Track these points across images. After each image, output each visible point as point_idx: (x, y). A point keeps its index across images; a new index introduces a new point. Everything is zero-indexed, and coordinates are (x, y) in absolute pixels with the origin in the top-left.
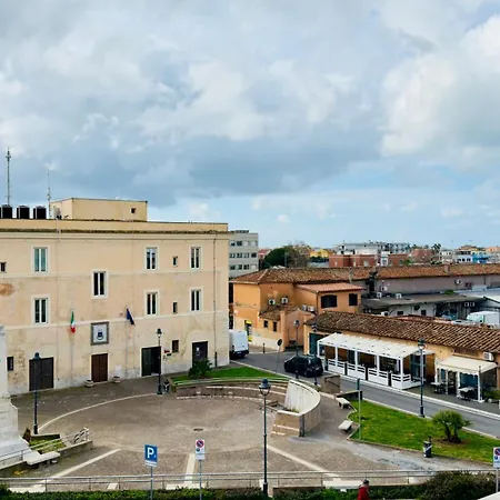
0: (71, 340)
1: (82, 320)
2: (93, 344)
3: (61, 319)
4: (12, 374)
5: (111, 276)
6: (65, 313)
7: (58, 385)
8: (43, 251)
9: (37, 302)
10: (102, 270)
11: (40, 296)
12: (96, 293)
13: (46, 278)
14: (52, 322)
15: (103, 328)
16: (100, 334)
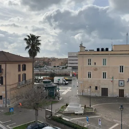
0: (113, 84)
1: (116, 79)
2: (119, 86)
3: (110, 78)
4: (97, 91)
5: (125, 67)
6: (111, 77)
7: (109, 96)
8: (105, 59)
9: (104, 73)
10: (122, 65)
11: (104, 72)
12: (120, 72)
13: (106, 67)
14: (108, 79)
15: (123, 82)
16: (121, 84)
